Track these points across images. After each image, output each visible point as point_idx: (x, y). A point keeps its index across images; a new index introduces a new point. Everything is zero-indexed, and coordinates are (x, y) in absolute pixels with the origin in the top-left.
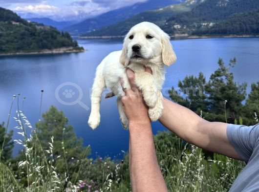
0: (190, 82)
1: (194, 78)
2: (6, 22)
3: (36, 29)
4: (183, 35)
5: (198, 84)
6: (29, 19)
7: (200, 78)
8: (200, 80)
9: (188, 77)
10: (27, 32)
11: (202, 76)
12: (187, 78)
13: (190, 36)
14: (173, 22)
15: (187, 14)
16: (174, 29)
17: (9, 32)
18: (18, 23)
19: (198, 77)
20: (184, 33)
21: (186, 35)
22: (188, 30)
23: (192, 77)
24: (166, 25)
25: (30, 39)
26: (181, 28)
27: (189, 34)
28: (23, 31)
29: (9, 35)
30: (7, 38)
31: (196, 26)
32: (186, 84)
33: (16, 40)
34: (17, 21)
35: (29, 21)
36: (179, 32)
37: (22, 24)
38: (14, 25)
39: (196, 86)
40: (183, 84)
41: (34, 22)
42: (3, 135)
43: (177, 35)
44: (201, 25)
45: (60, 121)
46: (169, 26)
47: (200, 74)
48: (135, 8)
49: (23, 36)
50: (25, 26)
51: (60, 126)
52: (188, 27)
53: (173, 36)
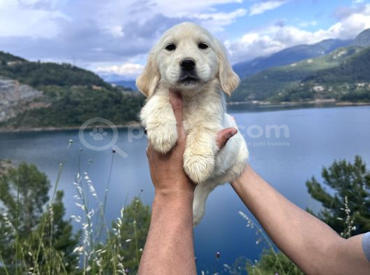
0: (340, 169)
1: (347, 164)
2: (86, 87)
3: (121, 95)
4: (328, 101)
5: (353, 173)
6: (114, 83)
7: (356, 164)
8: (357, 168)
9: (338, 161)
10: (110, 99)
11: (360, 162)
12: (335, 164)
13: (339, 102)
14: (312, 82)
15: (332, 71)
16: (314, 92)
17: (88, 98)
18: (100, 88)
19: (353, 163)
20: (329, 98)
21: (333, 100)
22: (336, 93)
23: (344, 162)
24: (300, 87)
25: (114, 108)
26: (323, 91)
27: (336, 99)
28: (105, 97)
29: (87, 102)
30: (84, 107)
31: (348, 87)
32: (335, 173)
33: (95, 109)
34: (98, 85)
35: (114, 85)
36: (322, 96)
37: (104, 89)
38: (95, 90)
39: (350, 176)
40: (329, 173)
41: (120, 87)
42: (69, 236)
43: (318, 101)
44: (356, 87)
45: (145, 219)
46: (306, 88)
47: (357, 158)
48: (254, 64)
49: (105, 104)
50: (108, 91)
51: (144, 227)
52: (335, 88)
53: (312, 102)
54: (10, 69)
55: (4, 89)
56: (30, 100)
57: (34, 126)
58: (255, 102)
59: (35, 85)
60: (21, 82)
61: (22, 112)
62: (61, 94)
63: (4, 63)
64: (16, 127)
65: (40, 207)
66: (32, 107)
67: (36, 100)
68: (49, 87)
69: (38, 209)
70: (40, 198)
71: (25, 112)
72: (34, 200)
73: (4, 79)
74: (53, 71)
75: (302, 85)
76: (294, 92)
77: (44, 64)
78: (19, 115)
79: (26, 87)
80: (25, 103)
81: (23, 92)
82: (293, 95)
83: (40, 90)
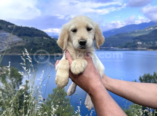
0: (147, 77)
1: (150, 75)
2: (41, 37)
4: (143, 48)
5: (153, 79)
6: (52, 36)
8: (154, 77)
10: (50, 43)
11: (156, 75)
12: (145, 75)
13: (148, 49)
14: (137, 40)
15: (146, 36)
16: (138, 44)
17: (41, 42)
18: (46, 38)
19: (153, 75)
21: (145, 48)
22: (147, 45)
23: (149, 74)
24: (132, 42)
25: (52, 47)
26: (142, 44)
27: (147, 48)
28: (48, 42)
30: (40, 46)
31: (152, 43)
32: (145, 79)
33: (44, 47)
34: (46, 37)
35: (52, 38)
36: (141, 46)
37: (48, 39)
39: (151, 81)
40: (142, 78)
41: (55, 38)
43: (139, 48)
44: (155, 43)
45: (62, 94)
46: (134, 42)
47: (154, 73)
48: (112, 31)
49: (48, 45)
50: (50, 40)
51: (62, 97)
52: (146, 43)
53: (136, 49)
54: (9, 29)
55: (6, 37)
56: (17, 42)
57: (18, 53)
58: (112, 47)
59: (19, 36)
60: (14, 34)
61: (13, 47)
62: (30, 40)
63: (7, 26)
64: (10, 53)
65: (18, 86)
66: (18, 45)
67: (19, 42)
68: (25, 37)
69: (17, 87)
70: (19, 83)
71: (15, 47)
72: (16, 84)
73: (6, 32)
74: (27, 30)
75: (132, 41)
76: (129, 44)
77: (23, 27)
78: (12, 48)
79: (15, 36)
80: (15, 43)
81: (14, 39)
82: (129, 45)
83: (21, 38)
